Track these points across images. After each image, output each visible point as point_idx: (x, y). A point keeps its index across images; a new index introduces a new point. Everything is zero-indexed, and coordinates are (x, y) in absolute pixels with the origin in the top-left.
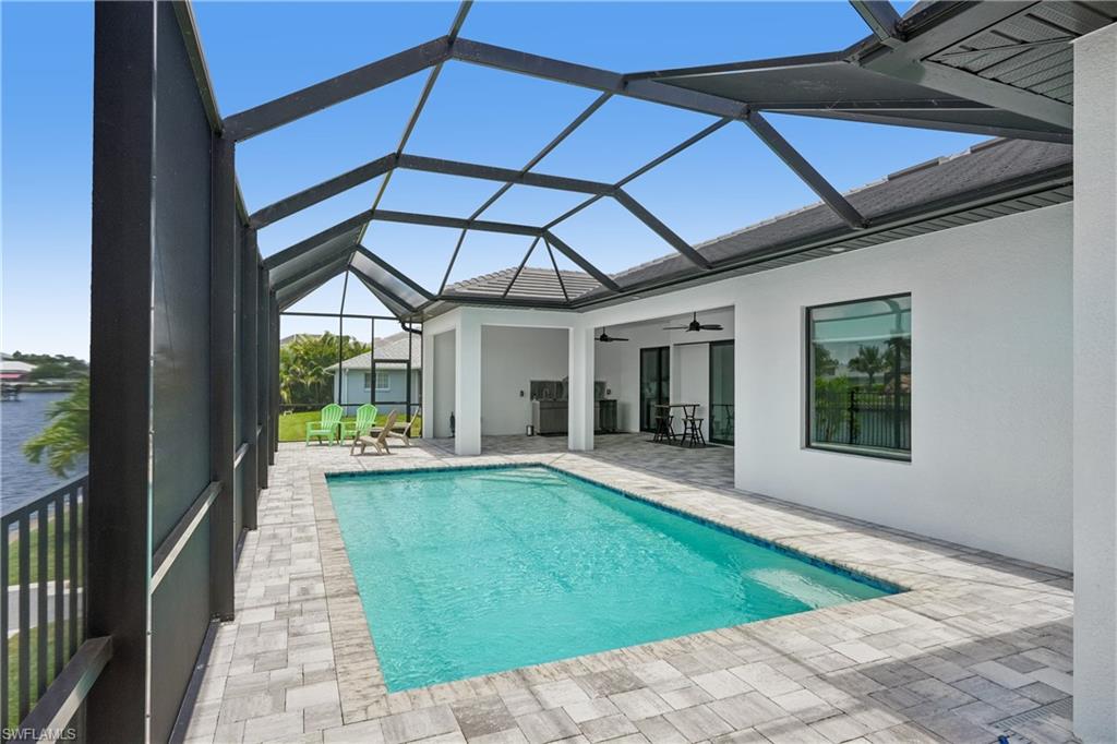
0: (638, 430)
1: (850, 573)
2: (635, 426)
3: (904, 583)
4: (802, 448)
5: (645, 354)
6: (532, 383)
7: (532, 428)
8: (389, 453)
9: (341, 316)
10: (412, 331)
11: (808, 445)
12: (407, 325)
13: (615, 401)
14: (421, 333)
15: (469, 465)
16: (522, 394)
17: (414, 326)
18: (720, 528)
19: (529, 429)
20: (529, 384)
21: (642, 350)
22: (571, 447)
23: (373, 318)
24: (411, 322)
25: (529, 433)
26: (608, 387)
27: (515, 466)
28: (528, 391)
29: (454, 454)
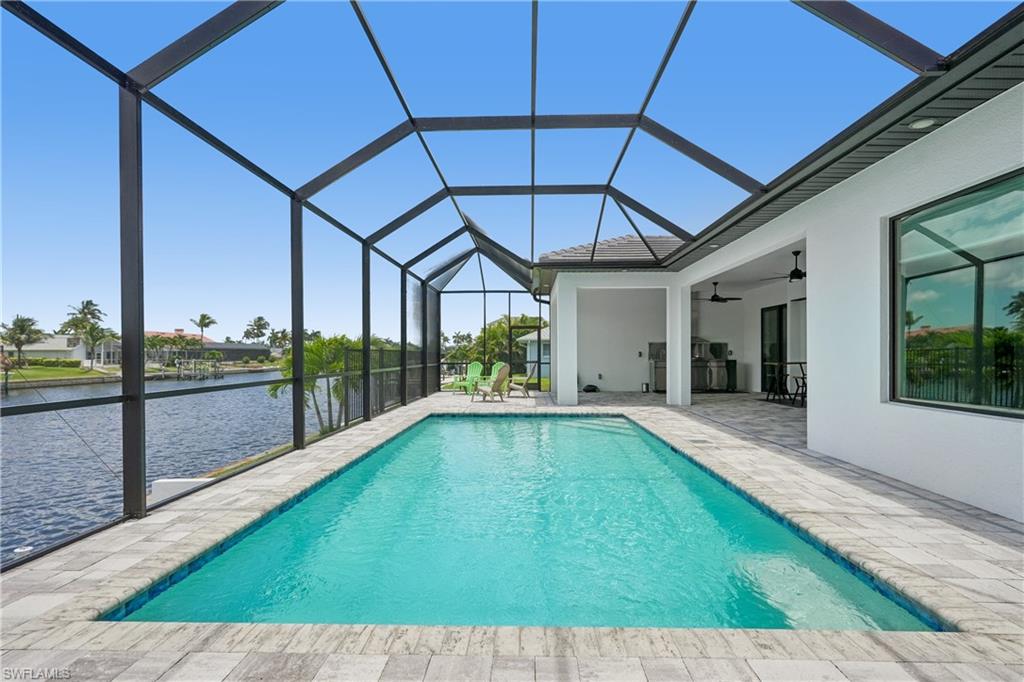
0: (759, 390)
1: (872, 578)
2: (756, 385)
3: (948, 614)
4: (882, 402)
5: (767, 314)
6: (650, 344)
7: (647, 385)
8: (503, 401)
9: (485, 292)
10: (541, 301)
11: (893, 397)
12: (538, 297)
13: (735, 361)
14: (548, 303)
15: (553, 412)
16: (640, 354)
17: (543, 298)
18: (739, 492)
19: (644, 386)
20: (648, 346)
21: (763, 310)
22: (668, 402)
23: (510, 292)
24: (540, 295)
25: (645, 390)
26: (730, 348)
27: (598, 416)
28: (646, 351)
29: (555, 404)
